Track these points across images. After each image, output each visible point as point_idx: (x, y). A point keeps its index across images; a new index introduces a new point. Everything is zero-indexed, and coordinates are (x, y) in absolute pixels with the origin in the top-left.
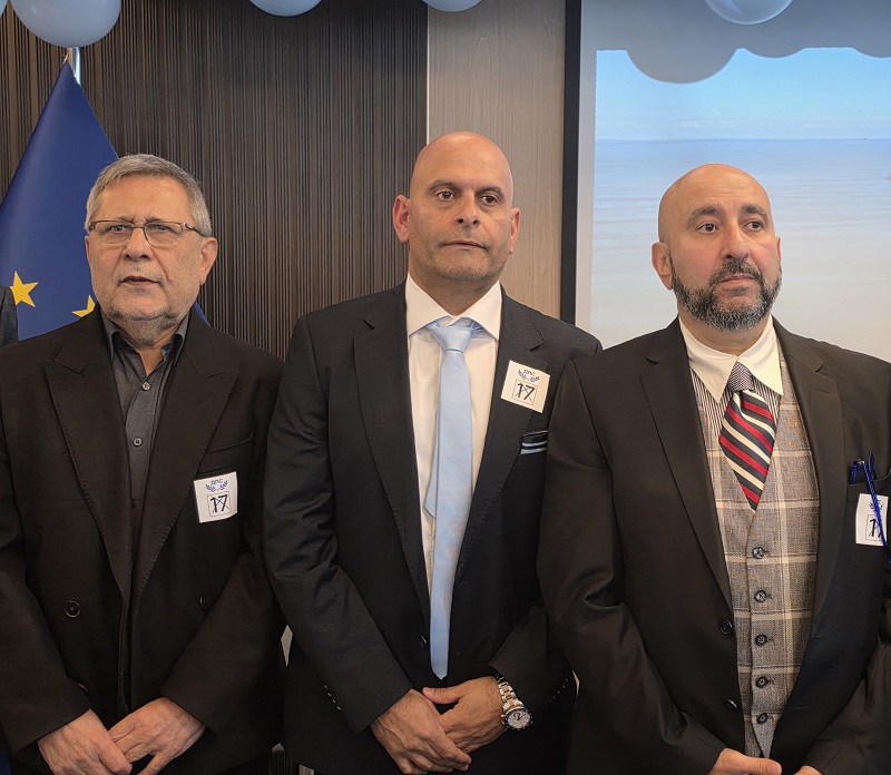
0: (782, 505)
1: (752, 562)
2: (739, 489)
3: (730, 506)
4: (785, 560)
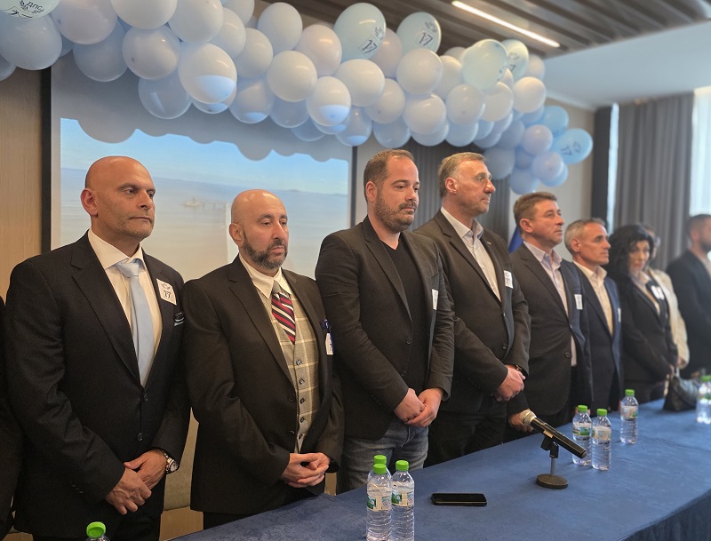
0: (303, 341)
1: (296, 367)
2: (287, 336)
3: (284, 343)
4: (307, 365)
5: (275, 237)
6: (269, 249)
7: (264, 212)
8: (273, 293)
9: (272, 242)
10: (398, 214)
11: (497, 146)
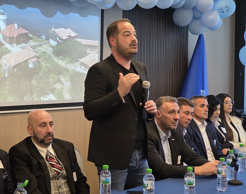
5: (48, 132)
6: (45, 137)
7: (42, 121)
8: (47, 156)
9: (46, 134)
10: (129, 50)
11: (183, 7)
